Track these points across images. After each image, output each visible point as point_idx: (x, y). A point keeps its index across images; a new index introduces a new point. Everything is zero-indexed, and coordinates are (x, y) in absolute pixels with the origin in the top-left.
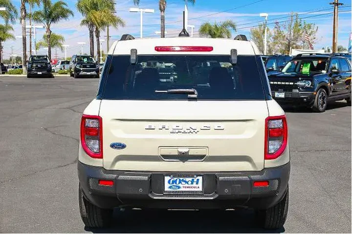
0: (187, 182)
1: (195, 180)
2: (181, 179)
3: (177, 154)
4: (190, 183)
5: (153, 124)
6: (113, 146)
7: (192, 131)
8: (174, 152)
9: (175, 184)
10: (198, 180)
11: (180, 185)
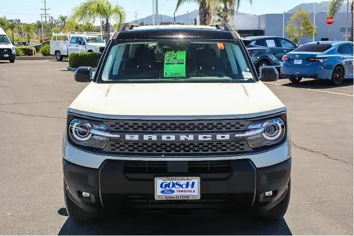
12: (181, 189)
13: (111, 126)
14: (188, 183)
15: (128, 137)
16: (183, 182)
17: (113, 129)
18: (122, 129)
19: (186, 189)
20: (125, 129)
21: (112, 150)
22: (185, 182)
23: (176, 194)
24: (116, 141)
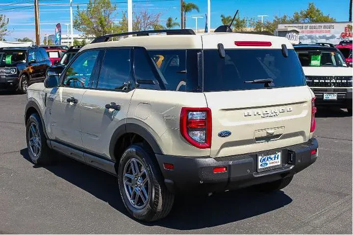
0: (271, 159)
1: (277, 156)
2: (268, 156)
3: (266, 135)
4: (273, 159)
5: (250, 111)
6: (220, 135)
7: (275, 114)
8: (264, 134)
9: (264, 162)
10: (278, 155)
11: (268, 162)
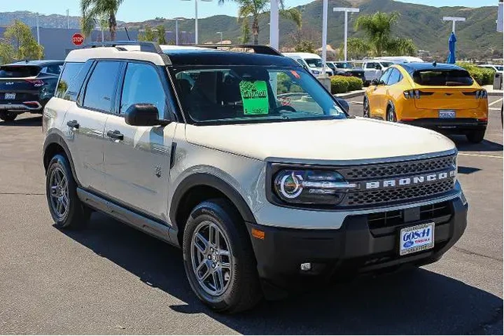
12: (419, 239)
13: (349, 174)
14: (425, 231)
15: (369, 185)
16: (420, 231)
17: (350, 177)
18: (360, 177)
19: (423, 238)
20: (363, 176)
21: (350, 203)
22: (422, 230)
23: (415, 245)
24: (356, 191)
